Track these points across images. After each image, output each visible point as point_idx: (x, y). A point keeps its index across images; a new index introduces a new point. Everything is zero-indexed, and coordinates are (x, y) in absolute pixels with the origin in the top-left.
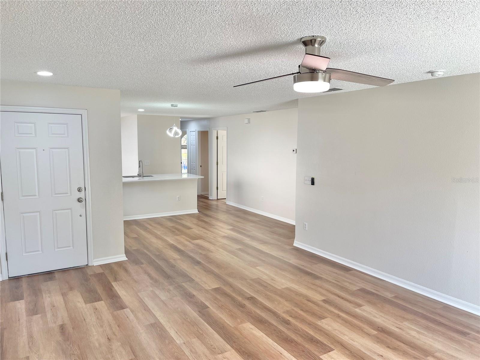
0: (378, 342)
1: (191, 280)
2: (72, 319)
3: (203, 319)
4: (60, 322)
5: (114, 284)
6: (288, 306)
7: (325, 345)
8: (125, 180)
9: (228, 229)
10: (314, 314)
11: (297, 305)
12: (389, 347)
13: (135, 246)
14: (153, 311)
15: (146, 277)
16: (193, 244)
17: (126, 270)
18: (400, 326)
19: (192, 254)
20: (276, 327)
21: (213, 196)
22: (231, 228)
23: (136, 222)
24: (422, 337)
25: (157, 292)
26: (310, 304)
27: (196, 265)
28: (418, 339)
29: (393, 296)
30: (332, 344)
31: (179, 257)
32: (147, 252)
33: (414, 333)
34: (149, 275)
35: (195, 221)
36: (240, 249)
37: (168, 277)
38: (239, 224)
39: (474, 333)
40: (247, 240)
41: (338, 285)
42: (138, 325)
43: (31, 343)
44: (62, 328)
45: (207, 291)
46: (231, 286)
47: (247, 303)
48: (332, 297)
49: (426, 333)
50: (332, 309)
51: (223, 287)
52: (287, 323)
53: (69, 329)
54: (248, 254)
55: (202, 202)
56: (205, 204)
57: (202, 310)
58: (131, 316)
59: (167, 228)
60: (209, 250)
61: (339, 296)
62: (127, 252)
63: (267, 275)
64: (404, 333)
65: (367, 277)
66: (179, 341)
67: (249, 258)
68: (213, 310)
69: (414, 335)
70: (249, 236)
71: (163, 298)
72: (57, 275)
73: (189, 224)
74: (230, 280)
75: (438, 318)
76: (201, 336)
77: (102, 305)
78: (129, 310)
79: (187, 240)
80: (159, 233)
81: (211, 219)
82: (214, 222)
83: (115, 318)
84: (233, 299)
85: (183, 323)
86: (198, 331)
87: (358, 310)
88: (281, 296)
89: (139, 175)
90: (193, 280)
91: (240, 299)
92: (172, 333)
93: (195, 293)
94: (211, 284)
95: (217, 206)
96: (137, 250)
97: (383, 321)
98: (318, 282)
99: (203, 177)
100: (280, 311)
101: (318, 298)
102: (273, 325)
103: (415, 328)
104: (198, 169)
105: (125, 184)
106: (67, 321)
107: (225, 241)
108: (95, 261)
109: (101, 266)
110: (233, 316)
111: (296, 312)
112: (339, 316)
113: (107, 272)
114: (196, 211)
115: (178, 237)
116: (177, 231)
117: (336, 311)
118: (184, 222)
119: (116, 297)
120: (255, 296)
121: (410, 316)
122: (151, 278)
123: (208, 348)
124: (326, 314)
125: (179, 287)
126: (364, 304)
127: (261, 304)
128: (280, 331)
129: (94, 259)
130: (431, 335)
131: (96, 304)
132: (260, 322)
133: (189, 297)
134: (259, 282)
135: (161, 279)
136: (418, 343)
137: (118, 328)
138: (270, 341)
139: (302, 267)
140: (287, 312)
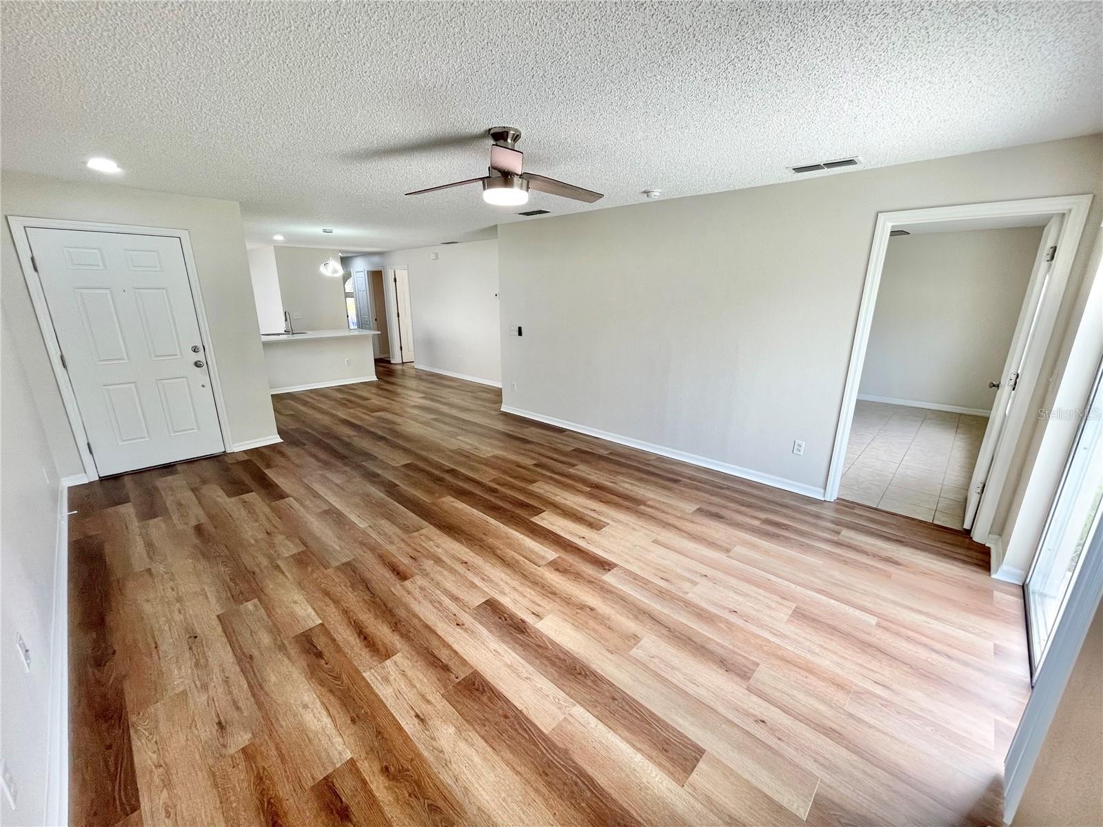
0: (591, 498)
1: (374, 458)
2: (211, 517)
3: (392, 499)
4: (194, 522)
5: (266, 471)
6: (494, 474)
7: (536, 507)
8: (265, 339)
9: (419, 398)
10: (524, 480)
11: (505, 472)
12: (602, 501)
13: (293, 425)
14: (325, 497)
15: (311, 460)
16: (372, 417)
17: (282, 454)
18: (614, 481)
19: (373, 430)
20: (481, 496)
21: (396, 359)
22: (422, 395)
23: (290, 396)
24: (635, 489)
25: (329, 475)
26: (520, 469)
27: (379, 441)
28: (631, 491)
29: (608, 452)
30: (543, 505)
31: (355, 434)
32: (310, 431)
33: (626, 486)
34: (315, 456)
35: (374, 390)
36: (435, 420)
37: (342, 458)
38: (433, 391)
39: (685, 480)
40: (445, 409)
41: (551, 448)
42: (306, 514)
43: (151, 553)
44: (199, 529)
45: (395, 468)
46: (425, 460)
47: (447, 477)
48: (544, 460)
49: (638, 484)
50: (544, 472)
51: (416, 462)
52: (494, 491)
53: (209, 528)
54: (445, 423)
55: (383, 367)
56: (385, 369)
57: (391, 489)
58: (296, 505)
59: (336, 400)
60: (394, 423)
61: (552, 459)
62: (281, 432)
63: (470, 444)
64: (617, 487)
65: (582, 436)
66: (362, 525)
67: (447, 428)
68: (404, 487)
69: (626, 487)
70: (445, 404)
71: (338, 482)
72: (179, 468)
73: (365, 394)
74: (424, 453)
75: (651, 469)
76: (390, 517)
77: (252, 497)
78: (292, 499)
79: (364, 413)
80: (324, 407)
81: (395, 387)
82: (399, 390)
83: (273, 509)
84: (429, 474)
85: (367, 506)
86: (386, 512)
87: (572, 471)
88: (486, 465)
89: (287, 332)
90: (376, 457)
91: (436, 472)
92: (353, 518)
93: (379, 472)
94: (401, 460)
95: (403, 370)
96: (296, 430)
97: (598, 477)
98: (529, 446)
99: (379, 332)
100: (486, 480)
101: (528, 462)
102: (477, 495)
103: (628, 481)
104: (373, 323)
105: (266, 344)
106: (204, 519)
107: (416, 412)
108: (236, 447)
109: (245, 452)
110: (429, 492)
111: (504, 479)
112: (551, 478)
113: (255, 459)
114: (374, 378)
115: (352, 411)
116: (350, 404)
117: (548, 474)
118: (359, 393)
119: (272, 485)
120: (455, 468)
121: (624, 470)
122: (319, 460)
123: (400, 528)
124: (537, 478)
125: (358, 467)
126: (578, 463)
127: (463, 475)
128: (486, 500)
129: (233, 444)
130: (643, 486)
131: (245, 497)
132: (461, 494)
133: (372, 477)
134: (461, 453)
135: (333, 460)
136: (631, 494)
137: (279, 520)
138: (475, 511)
139: (511, 433)
140: (494, 480)
